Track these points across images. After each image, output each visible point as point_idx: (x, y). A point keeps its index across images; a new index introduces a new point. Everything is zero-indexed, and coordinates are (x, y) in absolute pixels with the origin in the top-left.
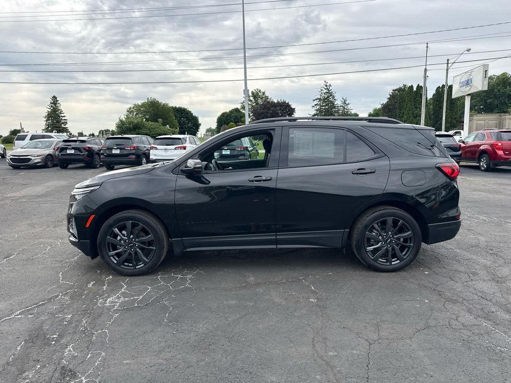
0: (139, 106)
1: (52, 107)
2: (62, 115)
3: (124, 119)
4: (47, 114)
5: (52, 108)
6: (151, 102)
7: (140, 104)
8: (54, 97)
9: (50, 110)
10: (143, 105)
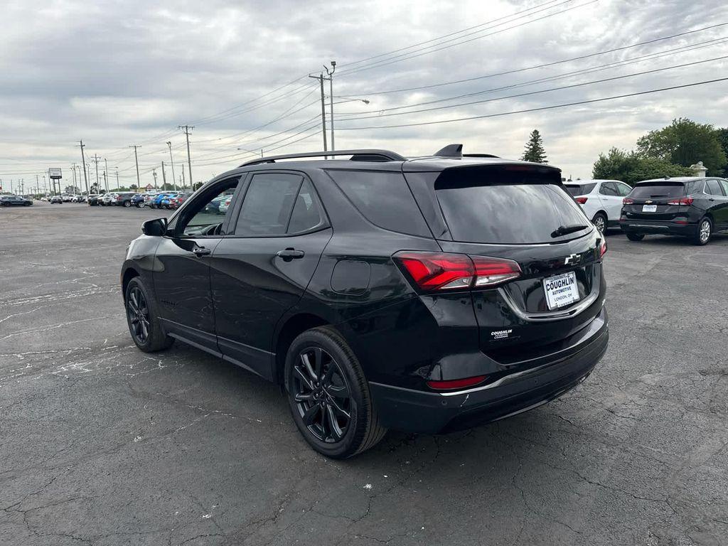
0: (659, 133)
1: (531, 145)
2: (542, 155)
3: (608, 157)
4: (524, 155)
5: (531, 147)
6: (680, 126)
7: (661, 130)
8: (536, 132)
9: (528, 150)
10: (666, 132)
